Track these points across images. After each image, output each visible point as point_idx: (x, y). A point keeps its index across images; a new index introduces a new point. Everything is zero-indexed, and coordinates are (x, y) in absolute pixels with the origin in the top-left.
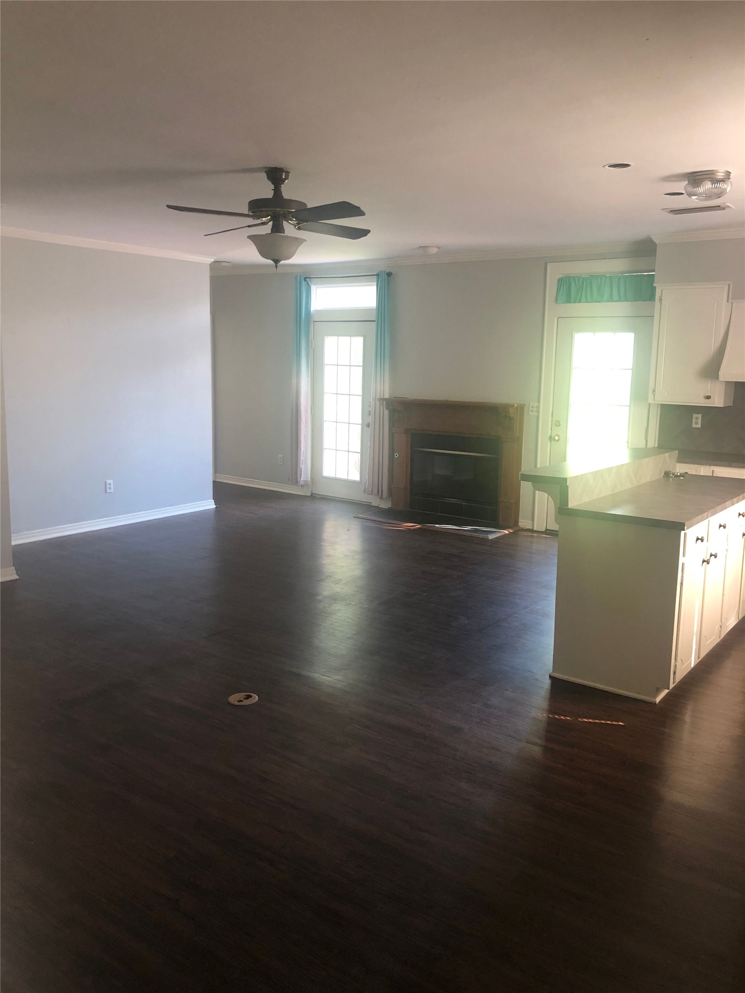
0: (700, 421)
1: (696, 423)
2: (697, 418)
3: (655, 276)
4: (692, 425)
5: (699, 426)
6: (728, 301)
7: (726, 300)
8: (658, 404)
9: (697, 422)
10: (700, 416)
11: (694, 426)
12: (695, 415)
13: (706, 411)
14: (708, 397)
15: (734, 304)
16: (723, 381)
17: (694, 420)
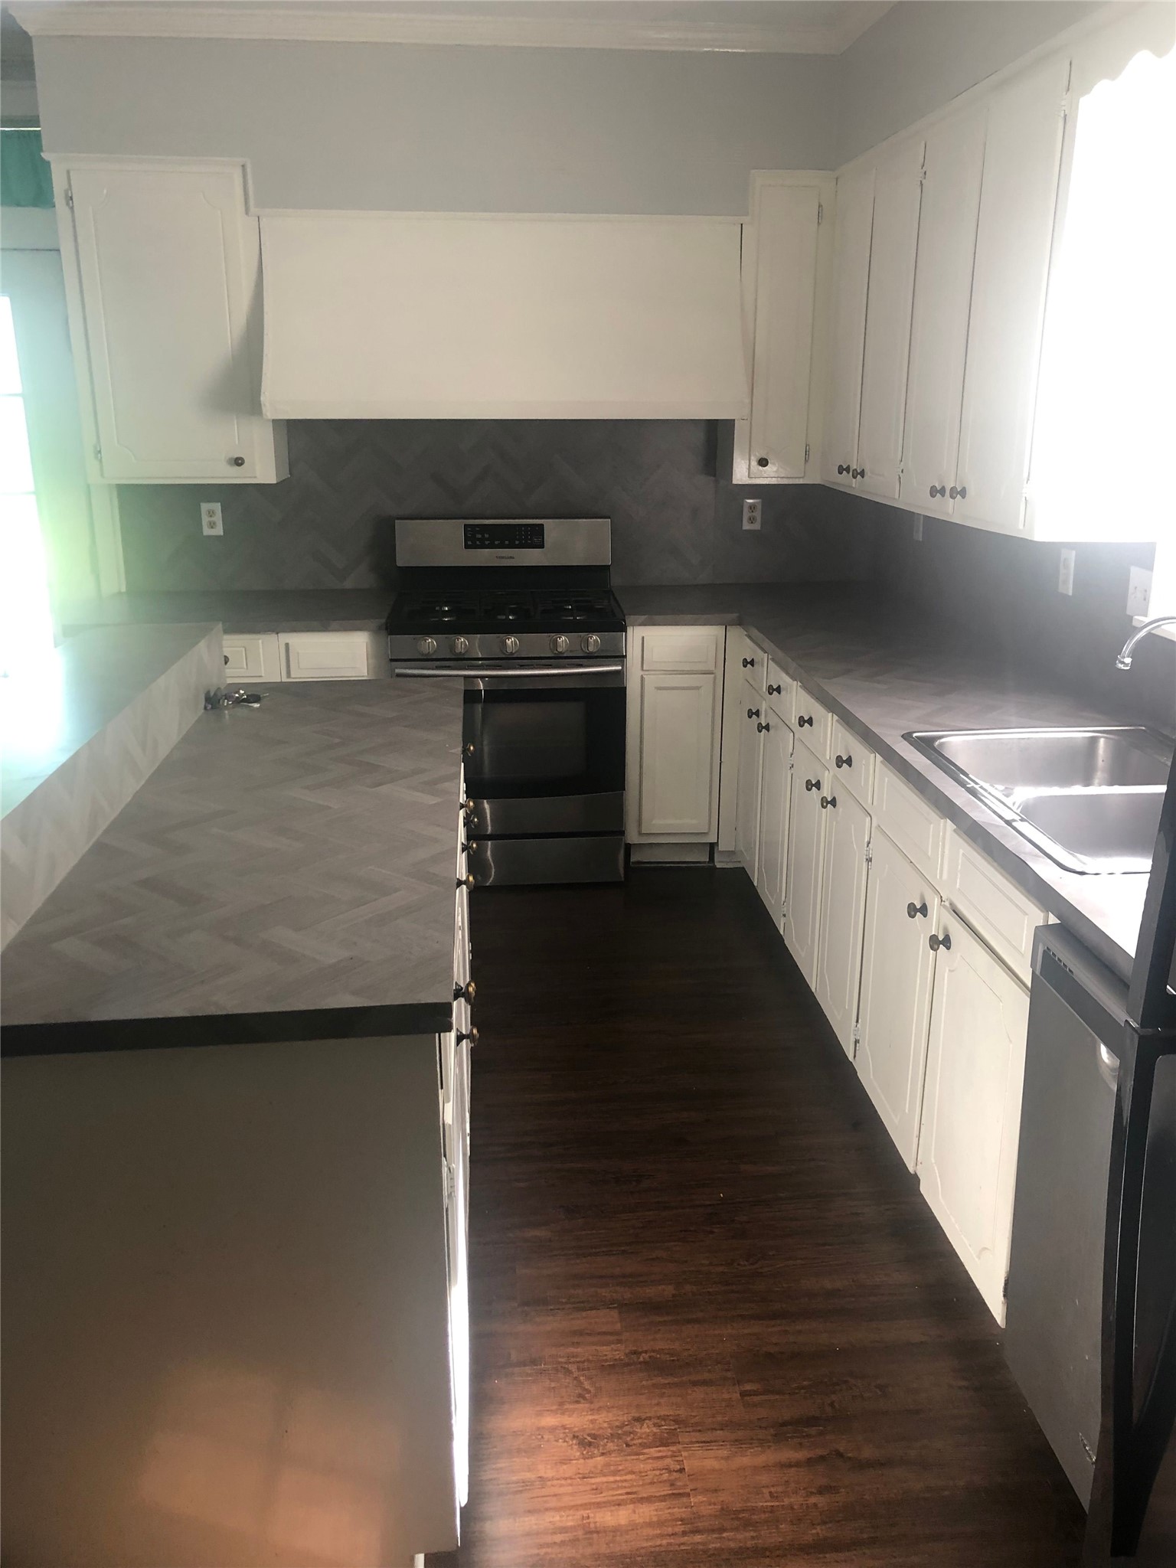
0: (218, 518)
1: (212, 525)
2: (211, 513)
3: (43, 137)
4: (202, 533)
5: (219, 531)
6: (247, 212)
7: (243, 209)
8: (109, 485)
9: (213, 521)
10: (217, 507)
11: (207, 531)
12: (205, 507)
13: (232, 496)
14: (238, 462)
15: (263, 221)
16: (269, 420)
17: (205, 519)
